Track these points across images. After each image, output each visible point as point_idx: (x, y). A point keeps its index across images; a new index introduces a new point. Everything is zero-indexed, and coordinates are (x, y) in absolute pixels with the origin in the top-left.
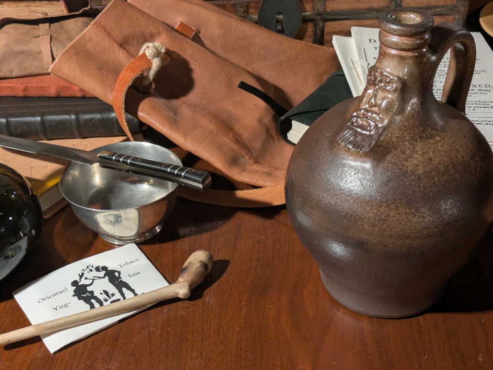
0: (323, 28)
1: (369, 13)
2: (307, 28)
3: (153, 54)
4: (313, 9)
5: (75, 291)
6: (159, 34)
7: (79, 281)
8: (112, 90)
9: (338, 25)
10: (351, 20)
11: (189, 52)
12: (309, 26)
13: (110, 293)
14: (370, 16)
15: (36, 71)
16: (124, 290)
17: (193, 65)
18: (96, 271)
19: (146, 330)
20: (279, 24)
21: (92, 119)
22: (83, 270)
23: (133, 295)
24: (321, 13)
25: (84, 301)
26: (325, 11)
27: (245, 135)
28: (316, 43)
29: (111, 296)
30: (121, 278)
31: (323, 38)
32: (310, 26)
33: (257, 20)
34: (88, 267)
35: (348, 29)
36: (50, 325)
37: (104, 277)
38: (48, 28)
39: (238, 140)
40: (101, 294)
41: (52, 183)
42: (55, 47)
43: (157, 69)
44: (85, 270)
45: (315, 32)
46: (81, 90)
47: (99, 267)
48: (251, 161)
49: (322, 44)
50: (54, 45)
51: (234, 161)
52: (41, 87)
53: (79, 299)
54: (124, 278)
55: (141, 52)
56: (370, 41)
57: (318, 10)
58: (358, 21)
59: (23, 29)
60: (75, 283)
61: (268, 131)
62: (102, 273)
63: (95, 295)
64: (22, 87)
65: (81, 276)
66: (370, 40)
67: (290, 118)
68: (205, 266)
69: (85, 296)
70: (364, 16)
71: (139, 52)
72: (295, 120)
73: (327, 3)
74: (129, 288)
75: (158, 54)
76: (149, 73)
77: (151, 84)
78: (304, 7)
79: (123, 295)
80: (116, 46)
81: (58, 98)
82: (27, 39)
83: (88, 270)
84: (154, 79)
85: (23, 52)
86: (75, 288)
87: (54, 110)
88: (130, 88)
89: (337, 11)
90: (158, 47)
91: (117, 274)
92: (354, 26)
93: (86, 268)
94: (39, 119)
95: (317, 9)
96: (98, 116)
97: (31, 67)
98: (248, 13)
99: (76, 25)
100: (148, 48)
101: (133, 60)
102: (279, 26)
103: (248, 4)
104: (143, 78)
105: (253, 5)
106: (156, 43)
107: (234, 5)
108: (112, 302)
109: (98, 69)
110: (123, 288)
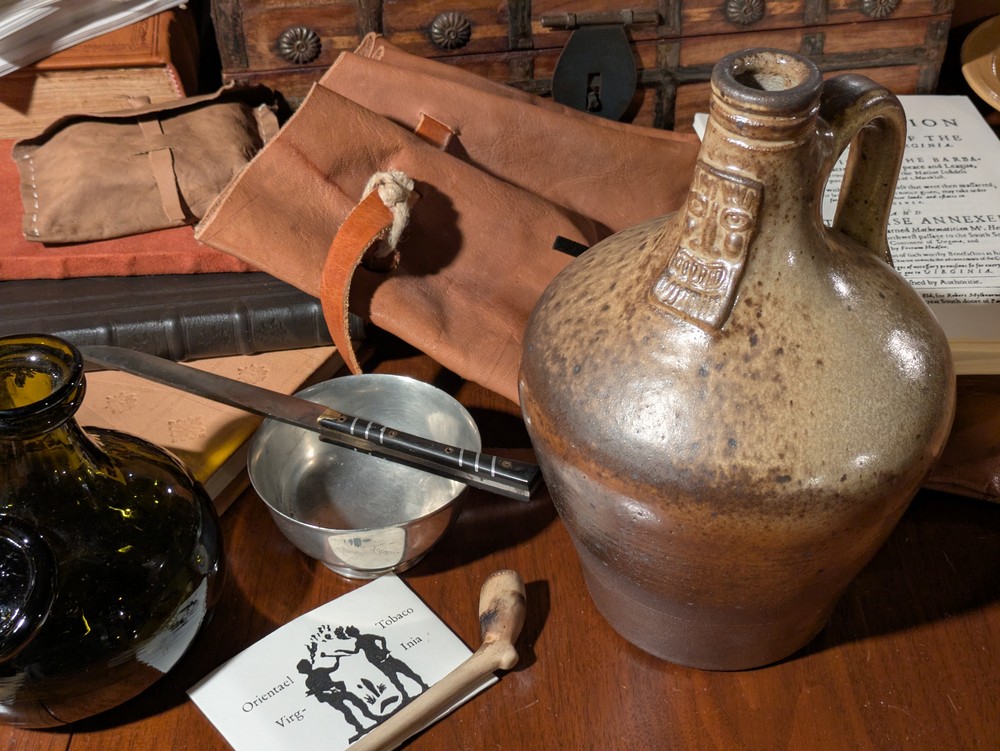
0: (674, 98)
2: (643, 99)
3: (395, 198)
4: (658, 62)
5: (308, 683)
6: (397, 149)
7: (311, 661)
8: (321, 270)
9: (701, 90)
11: (452, 180)
12: (647, 95)
13: (376, 685)
15: (148, 225)
16: (401, 676)
17: (459, 205)
20: (592, 93)
21: (273, 320)
22: (313, 636)
23: (419, 689)
24: (670, 71)
25: (331, 704)
26: (679, 66)
28: (660, 128)
29: (378, 690)
30: (389, 652)
31: (673, 116)
32: (650, 96)
33: (551, 89)
34: (320, 629)
37: (356, 651)
38: (160, 132)
40: (360, 687)
41: (218, 458)
42: (183, 175)
43: (404, 226)
44: (317, 636)
45: (659, 105)
46: (242, 262)
47: (341, 628)
49: (670, 127)
50: (182, 171)
52: (164, 257)
55: (368, 192)
57: (666, 65)
59: (108, 135)
60: (304, 666)
62: (350, 643)
63: (348, 690)
64: (125, 258)
65: (313, 649)
68: (521, 599)
69: (330, 692)
71: (362, 190)
73: (684, 52)
74: (409, 673)
75: (403, 196)
76: (387, 234)
77: (392, 254)
78: (642, 64)
79: (400, 687)
80: (319, 181)
81: (197, 276)
82: (125, 160)
83: (323, 635)
84: (400, 245)
85: (120, 188)
86: (306, 676)
87: (196, 303)
88: (358, 267)
89: (702, 65)
90: (402, 181)
91: (378, 643)
93: (318, 632)
94: (169, 324)
95: (663, 63)
96: (285, 312)
97: (139, 215)
98: (532, 77)
99: (213, 123)
100: (382, 183)
101: (354, 208)
102: (592, 97)
103: (533, 60)
104: (378, 245)
105: (542, 60)
106: (397, 173)
107: (507, 63)
108: (384, 704)
109: (291, 229)
110: (398, 673)
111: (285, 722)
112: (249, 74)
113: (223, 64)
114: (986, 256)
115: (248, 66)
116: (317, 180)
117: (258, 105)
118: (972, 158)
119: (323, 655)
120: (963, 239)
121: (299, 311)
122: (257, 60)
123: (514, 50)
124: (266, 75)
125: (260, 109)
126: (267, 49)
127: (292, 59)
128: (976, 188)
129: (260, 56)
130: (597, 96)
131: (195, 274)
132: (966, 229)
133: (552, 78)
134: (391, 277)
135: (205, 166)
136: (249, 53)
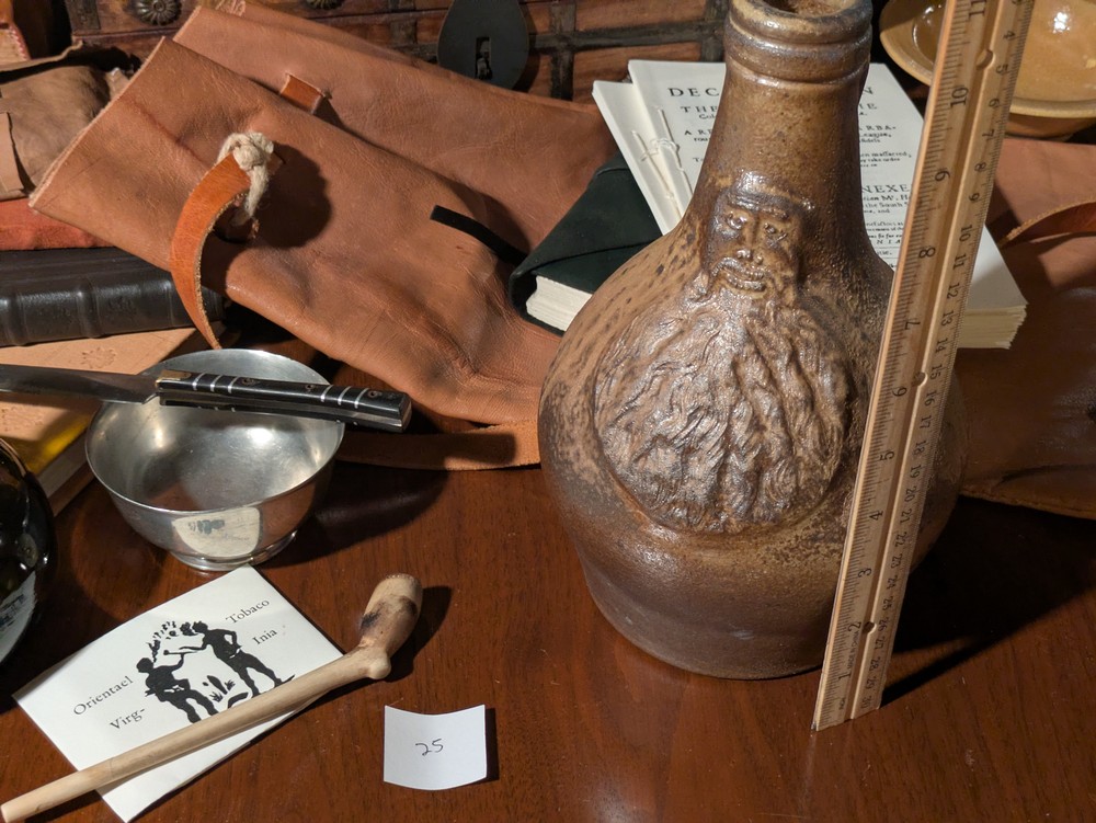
0: (571, 64)
1: (664, 33)
2: (538, 67)
3: (251, 160)
4: (552, 27)
5: (148, 682)
6: (256, 111)
8: (170, 240)
9: (600, 57)
10: (626, 46)
11: (318, 144)
12: (542, 62)
13: (223, 682)
14: (668, 38)
16: (251, 672)
17: (328, 172)
18: (185, 634)
19: (312, 754)
20: (482, 59)
21: (121, 298)
23: (272, 683)
24: (566, 35)
25: (173, 703)
26: (575, 30)
27: (449, 315)
28: (557, 97)
29: (226, 687)
30: (239, 647)
31: (571, 84)
32: (545, 63)
33: (437, 55)
34: (164, 626)
35: (623, 64)
36: (118, 765)
37: (203, 647)
39: (436, 328)
40: (205, 684)
41: (56, 446)
42: (22, 142)
43: (262, 191)
44: (160, 634)
45: (555, 73)
46: (88, 235)
47: (188, 624)
48: (466, 370)
49: (568, 96)
50: (21, 138)
51: (434, 375)
53: (162, 700)
54: (247, 646)
55: (222, 156)
56: (672, 94)
57: (561, 28)
58: (642, 48)
60: (144, 665)
61: (489, 301)
62: (198, 639)
63: (192, 688)
65: (155, 648)
66: (671, 90)
67: (534, 272)
68: (410, 606)
69: (173, 691)
70: (653, 37)
71: (217, 153)
72: (544, 276)
73: (580, 15)
74: (260, 668)
75: (261, 159)
76: (244, 200)
77: (250, 222)
78: (534, 27)
79: (250, 683)
80: (168, 144)
81: (37, 252)
83: (167, 632)
84: (257, 213)
86: (146, 675)
87: (35, 280)
88: (210, 235)
89: (600, 29)
90: (261, 143)
91: (228, 638)
92: (633, 58)
93: (162, 628)
94: (5, 302)
95: (558, 28)
96: (134, 290)
98: (416, 40)
99: (58, 86)
100: (238, 144)
101: (207, 173)
102: (481, 65)
103: (416, 24)
104: (232, 212)
105: (425, 23)
106: (255, 134)
107: (387, 25)
108: (231, 702)
109: (137, 195)
110: (248, 669)
111: (121, 724)
112: (101, 37)
113: (73, 26)
114: (897, 226)
115: (100, 28)
116: (166, 143)
117: (111, 69)
118: (887, 127)
119: (166, 653)
120: (873, 209)
121: (149, 288)
122: (111, 21)
123: (394, 11)
124: (122, 38)
125: (113, 73)
126: (120, 8)
127: (148, 20)
128: (890, 157)
129: (114, 17)
130: (487, 62)
131: (36, 250)
132: (877, 199)
133: (437, 43)
134: (250, 247)
135: (46, 131)
136: (101, 13)
